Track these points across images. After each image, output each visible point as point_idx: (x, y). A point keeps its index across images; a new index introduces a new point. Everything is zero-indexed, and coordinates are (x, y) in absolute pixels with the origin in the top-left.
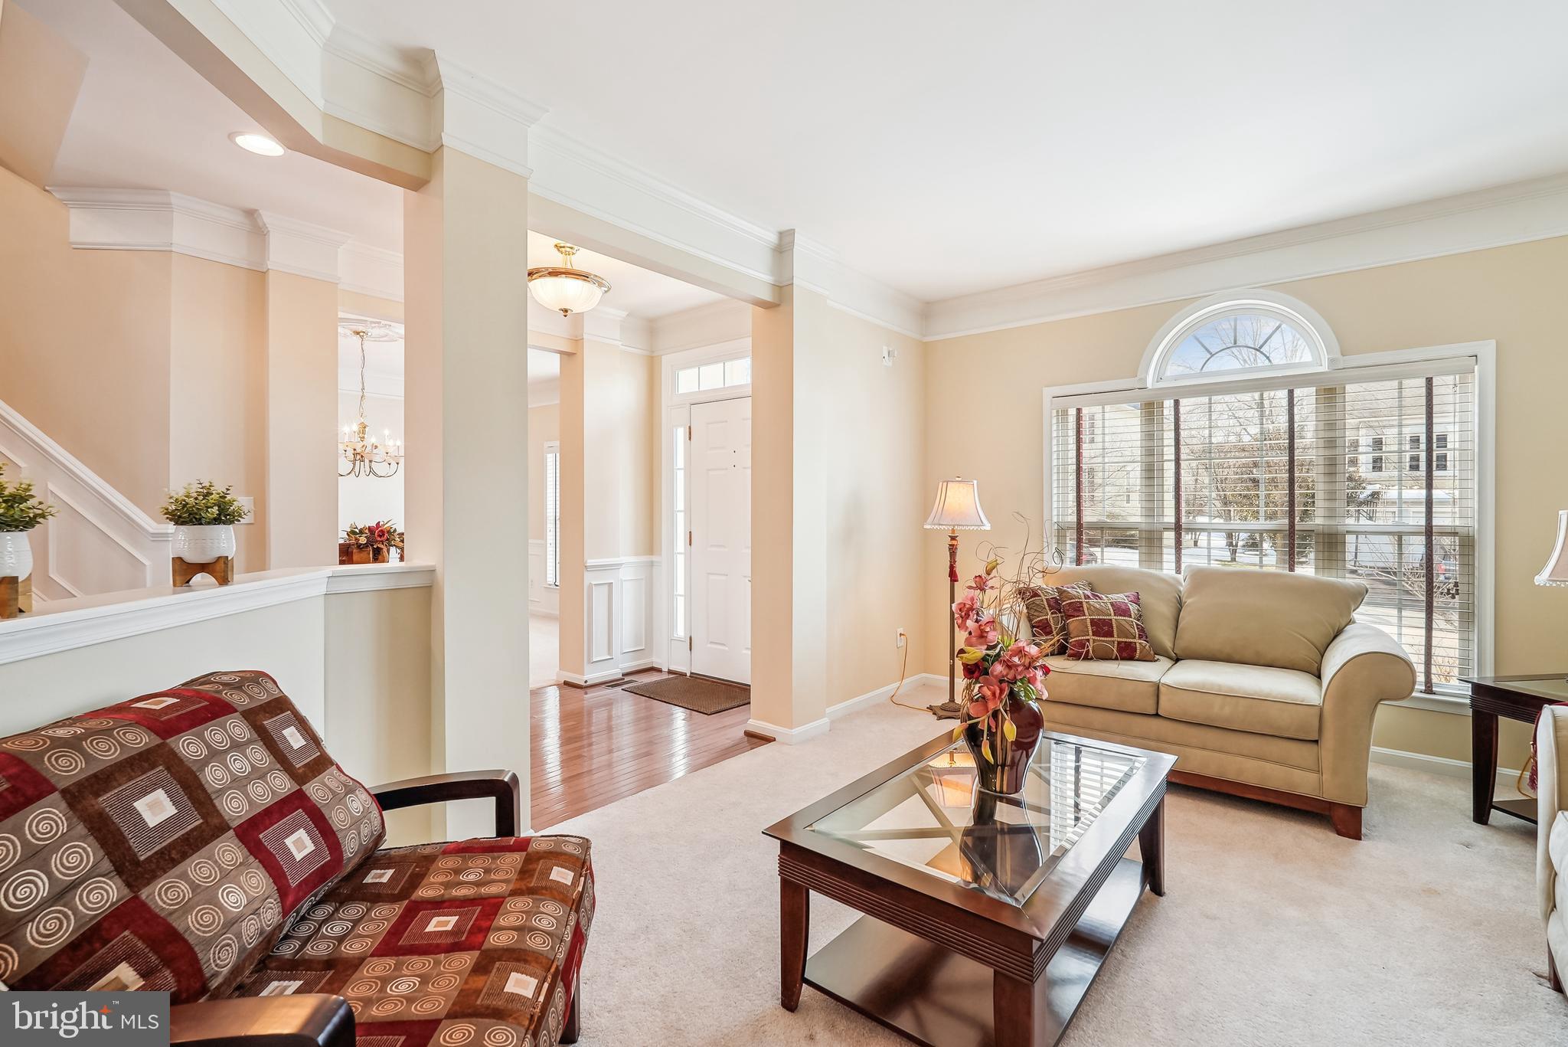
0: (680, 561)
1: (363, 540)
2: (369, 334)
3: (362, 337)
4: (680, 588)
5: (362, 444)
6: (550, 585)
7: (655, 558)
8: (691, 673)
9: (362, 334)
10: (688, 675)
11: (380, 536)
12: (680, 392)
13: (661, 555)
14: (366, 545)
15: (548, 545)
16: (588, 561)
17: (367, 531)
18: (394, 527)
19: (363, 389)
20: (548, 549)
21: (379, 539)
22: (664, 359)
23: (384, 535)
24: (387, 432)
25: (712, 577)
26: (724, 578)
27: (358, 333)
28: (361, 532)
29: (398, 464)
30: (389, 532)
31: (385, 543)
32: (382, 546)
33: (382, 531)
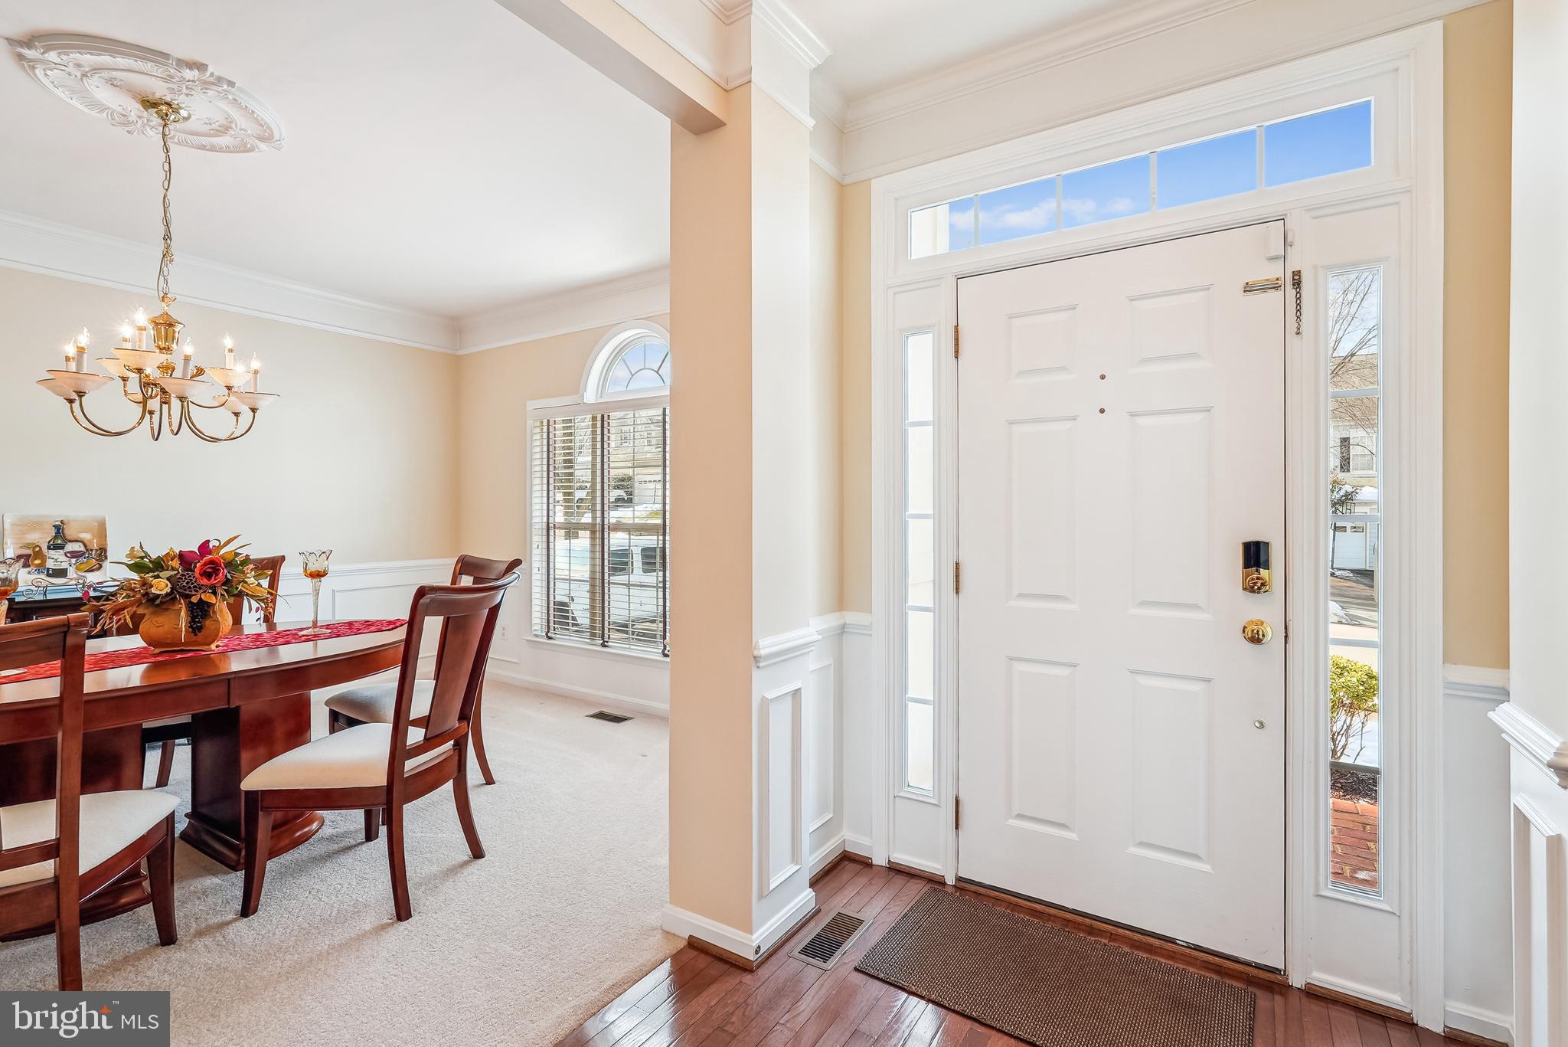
0: (920, 630)
1: (161, 586)
2: (184, 113)
3: (164, 117)
4: (920, 680)
5: (162, 358)
6: (537, 636)
7: (851, 617)
8: (959, 879)
9: (164, 108)
10: (950, 880)
11: (208, 576)
12: (912, 258)
13: (869, 610)
14: (170, 599)
15: (535, 571)
16: (762, 643)
17: (176, 563)
18: (244, 552)
19: (167, 237)
20: (534, 577)
21: (204, 581)
22: (877, 186)
23: (216, 571)
24: (228, 342)
25: (1019, 667)
26: (1065, 672)
27: (150, 104)
28: (159, 565)
29: (254, 410)
30: (230, 564)
31: (219, 591)
32: (212, 599)
33: (212, 562)
